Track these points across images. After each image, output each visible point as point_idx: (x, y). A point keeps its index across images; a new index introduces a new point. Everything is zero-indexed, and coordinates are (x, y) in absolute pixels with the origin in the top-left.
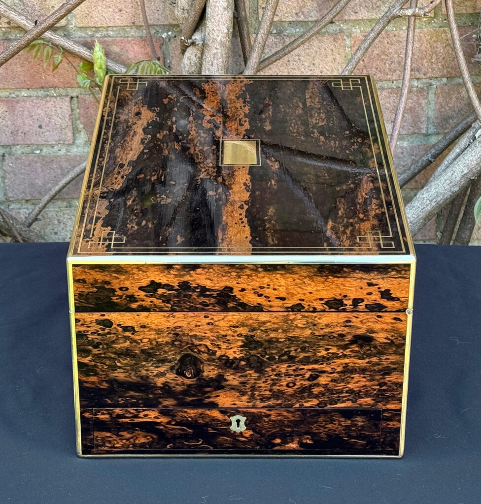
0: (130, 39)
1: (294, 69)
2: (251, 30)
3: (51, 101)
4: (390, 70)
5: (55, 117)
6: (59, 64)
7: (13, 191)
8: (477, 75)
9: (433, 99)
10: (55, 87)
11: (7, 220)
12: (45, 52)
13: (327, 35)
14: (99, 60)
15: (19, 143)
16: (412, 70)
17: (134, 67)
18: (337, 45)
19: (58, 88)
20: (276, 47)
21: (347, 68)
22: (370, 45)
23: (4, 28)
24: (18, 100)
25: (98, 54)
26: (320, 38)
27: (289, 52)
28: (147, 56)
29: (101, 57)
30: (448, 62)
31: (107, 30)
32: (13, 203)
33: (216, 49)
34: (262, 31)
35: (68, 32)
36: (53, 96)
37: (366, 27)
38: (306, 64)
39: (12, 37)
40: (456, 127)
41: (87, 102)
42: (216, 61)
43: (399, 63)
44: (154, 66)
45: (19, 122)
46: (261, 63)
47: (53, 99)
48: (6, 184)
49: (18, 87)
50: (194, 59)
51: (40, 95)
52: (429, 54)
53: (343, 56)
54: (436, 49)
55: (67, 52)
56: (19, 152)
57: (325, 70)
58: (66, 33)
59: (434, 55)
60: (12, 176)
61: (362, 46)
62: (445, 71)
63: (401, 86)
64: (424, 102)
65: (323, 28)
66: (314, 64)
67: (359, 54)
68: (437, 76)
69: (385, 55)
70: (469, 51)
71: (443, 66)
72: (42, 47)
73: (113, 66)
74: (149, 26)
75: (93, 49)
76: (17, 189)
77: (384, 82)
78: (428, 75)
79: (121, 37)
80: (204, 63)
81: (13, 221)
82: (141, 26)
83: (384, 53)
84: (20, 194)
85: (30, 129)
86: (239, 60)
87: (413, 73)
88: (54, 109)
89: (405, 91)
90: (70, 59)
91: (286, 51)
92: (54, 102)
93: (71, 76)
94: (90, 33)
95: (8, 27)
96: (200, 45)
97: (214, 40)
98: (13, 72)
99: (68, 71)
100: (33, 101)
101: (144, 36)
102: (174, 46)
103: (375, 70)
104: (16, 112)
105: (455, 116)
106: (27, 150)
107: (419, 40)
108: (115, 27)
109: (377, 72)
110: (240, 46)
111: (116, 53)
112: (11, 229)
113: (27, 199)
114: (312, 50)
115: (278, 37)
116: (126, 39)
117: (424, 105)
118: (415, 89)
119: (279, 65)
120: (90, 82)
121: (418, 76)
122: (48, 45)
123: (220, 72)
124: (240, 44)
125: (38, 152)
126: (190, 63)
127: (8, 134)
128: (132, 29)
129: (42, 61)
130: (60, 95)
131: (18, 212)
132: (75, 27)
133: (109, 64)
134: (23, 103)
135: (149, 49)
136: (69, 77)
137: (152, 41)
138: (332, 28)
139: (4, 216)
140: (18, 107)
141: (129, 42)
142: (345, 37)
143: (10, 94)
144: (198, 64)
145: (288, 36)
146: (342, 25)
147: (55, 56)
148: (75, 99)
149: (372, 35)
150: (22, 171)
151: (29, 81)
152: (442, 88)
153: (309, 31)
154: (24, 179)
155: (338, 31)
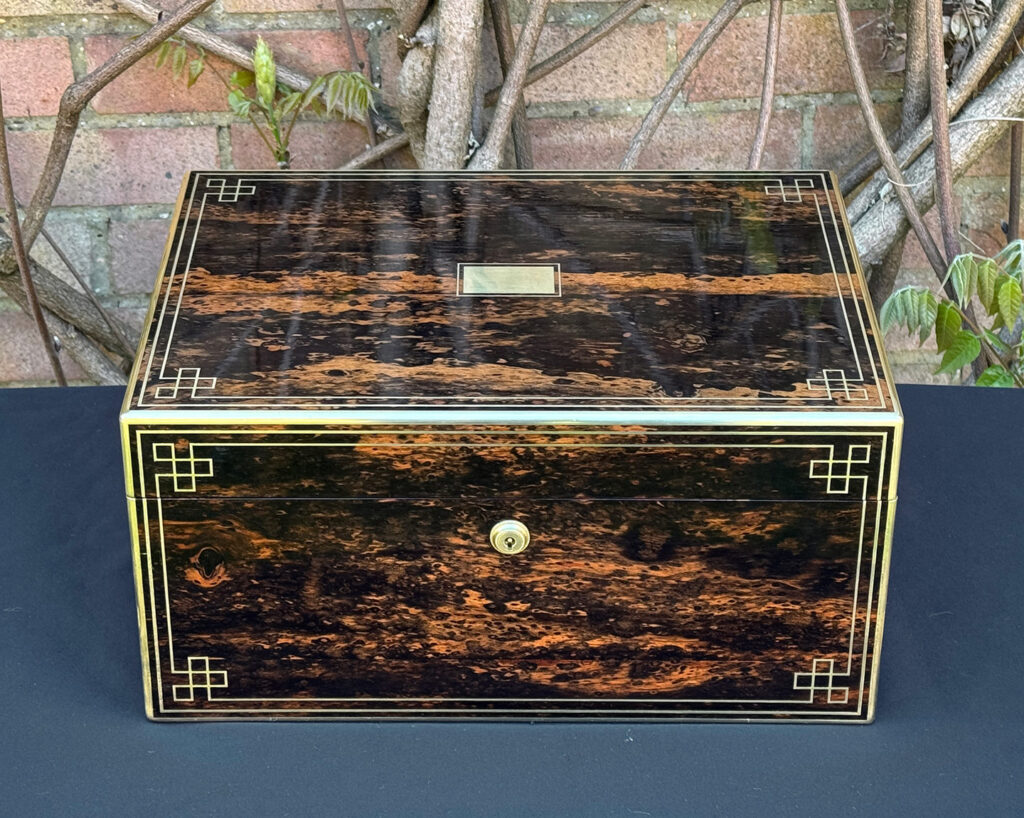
0: (314, 32)
1: (584, 80)
2: (514, 17)
3: (185, 133)
4: (740, 81)
5: (192, 160)
6: (198, 76)
7: (125, 278)
8: (883, 89)
9: (811, 127)
10: (191, 111)
11: (117, 331)
12: (176, 57)
13: (637, 25)
14: (265, 69)
15: (134, 201)
16: (776, 81)
17: (321, 82)
18: (654, 41)
19: (198, 112)
20: (554, 44)
21: (670, 85)
22: (708, 46)
23: (107, 15)
24: (132, 133)
25: (262, 59)
26: (626, 29)
27: (576, 55)
28: (342, 59)
29: (267, 63)
30: (836, 68)
31: (277, 18)
32: (126, 298)
33: (456, 54)
34: (531, 24)
35: (212, 20)
36: (189, 126)
37: (702, 11)
38: (602, 71)
39: (121, 29)
40: (847, 174)
41: (244, 135)
42: (456, 75)
43: (755, 70)
44: (353, 81)
45: (134, 168)
46: (530, 71)
47: (190, 131)
48: (114, 268)
49: (131, 110)
50: (421, 69)
51: (168, 124)
52: (804, 55)
53: (664, 59)
54: (815, 47)
55: (210, 54)
56: (135, 216)
57: (634, 81)
58: (209, 23)
59: (813, 57)
60: (124, 254)
61: (696, 49)
62: (830, 83)
63: (758, 107)
64: (795, 133)
65: (630, 15)
66: (616, 72)
67: (690, 61)
68: (817, 90)
69: (732, 56)
70: (869, 50)
71: (826, 73)
72: (171, 48)
73: (288, 78)
74: (344, 12)
75: (254, 50)
76: (132, 276)
77: (731, 100)
78: (803, 89)
79: (300, 28)
80: (437, 76)
81: (125, 331)
82: (332, 11)
83: (730, 54)
84: (137, 284)
85: (152, 178)
86: (494, 66)
87: (778, 86)
88: (190, 147)
89: (766, 120)
90: (217, 65)
91: (571, 53)
92: (191, 135)
93: (218, 93)
94: (249, 23)
95: (113, 14)
96: (429, 49)
97: (453, 40)
98: (123, 87)
99: (213, 85)
100: (155, 134)
101: (338, 27)
102: (387, 43)
103: (715, 80)
104: (129, 152)
105: (846, 154)
106: (148, 212)
107: (788, 33)
108: (290, 12)
109: (720, 84)
110: (495, 44)
111: (291, 55)
112: (123, 345)
113: (148, 291)
114: (612, 49)
115: (557, 28)
116: (307, 33)
117: (795, 137)
118: (781, 112)
119: (559, 73)
120: (250, 105)
121: (787, 91)
122: (180, 45)
123: (463, 91)
124: (494, 40)
125: (165, 216)
126: (414, 76)
127: (116, 187)
128: (317, 15)
129: (170, 68)
130: (201, 124)
131: (135, 313)
132: (224, 12)
133: (281, 74)
134: (139, 137)
135: (346, 49)
136: (215, 94)
137: (350, 37)
138: (645, 14)
139: (112, 324)
140: (132, 143)
141: (313, 38)
142: (667, 28)
143: (119, 122)
144: (427, 78)
145: (573, 27)
146: (662, 9)
147: (192, 63)
148: (226, 130)
149: (711, 31)
150: (140, 247)
151: (150, 100)
152: (824, 110)
153: (607, 20)
154: (143, 259)
155: (656, 19)
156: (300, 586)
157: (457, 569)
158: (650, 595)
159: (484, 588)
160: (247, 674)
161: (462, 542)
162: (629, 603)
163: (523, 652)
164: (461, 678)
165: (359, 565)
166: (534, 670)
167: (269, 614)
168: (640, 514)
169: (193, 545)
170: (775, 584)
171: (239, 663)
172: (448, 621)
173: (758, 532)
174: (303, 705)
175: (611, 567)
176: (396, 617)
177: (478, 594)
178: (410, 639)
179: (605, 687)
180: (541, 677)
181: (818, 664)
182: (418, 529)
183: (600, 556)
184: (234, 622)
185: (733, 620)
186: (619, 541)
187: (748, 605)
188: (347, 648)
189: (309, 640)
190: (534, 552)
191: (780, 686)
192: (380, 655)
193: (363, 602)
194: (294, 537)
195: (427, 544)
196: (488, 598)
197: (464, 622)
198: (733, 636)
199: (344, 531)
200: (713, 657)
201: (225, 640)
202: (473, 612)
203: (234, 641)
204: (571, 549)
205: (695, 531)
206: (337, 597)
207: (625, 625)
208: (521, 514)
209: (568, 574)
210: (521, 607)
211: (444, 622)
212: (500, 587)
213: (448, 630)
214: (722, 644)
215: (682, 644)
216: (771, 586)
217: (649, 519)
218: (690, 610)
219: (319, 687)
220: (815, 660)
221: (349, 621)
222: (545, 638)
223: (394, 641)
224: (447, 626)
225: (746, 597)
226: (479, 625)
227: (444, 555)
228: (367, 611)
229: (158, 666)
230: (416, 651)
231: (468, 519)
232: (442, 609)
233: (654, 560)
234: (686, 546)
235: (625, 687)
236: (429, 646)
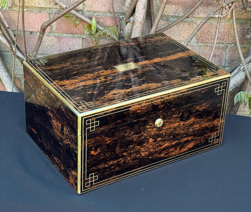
14: (94, 25)
55: (81, 20)
73: (100, 27)
99: (82, 28)
136: (82, 30)
156: (115, 148)
157: (148, 134)
158: (184, 128)
159: (153, 137)
160: (102, 175)
161: (149, 127)
162: (180, 132)
163: (159, 150)
164: (147, 161)
165: (128, 139)
166: (161, 154)
167: (108, 158)
168: (184, 110)
169: (93, 145)
170: (207, 119)
171: (100, 172)
172: (145, 147)
173: (205, 108)
174: (114, 179)
175: (177, 124)
176: (135, 150)
177: (152, 139)
178: (137, 154)
179: (174, 153)
180: (162, 155)
181: (214, 135)
182: (141, 126)
183: (176, 122)
184: (100, 162)
185: (199, 130)
186: (179, 118)
187: (202, 125)
188: (124, 161)
189: (116, 162)
190: (164, 125)
191: (207, 142)
192: (131, 160)
193: (128, 148)
194: (115, 136)
195: (142, 130)
196: (154, 139)
197: (148, 146)
198: (199, 133)
199: (125, 131)
200: (195, 140)
201: (98, 167)
202: (150, 143)
203: (100, 167)
204: (170, 122)
205: (194, 111)
206: (123, 148)
207: (179, 137)
208: (161, 116)
209: (169, 128)
210: (160, 139)
211: (144, 148)
212: (156, 136)
213: (145, 150)
214: (196, 136)
215: (189, 138)
216: (206, 120)
217: (185, 110)
218: (192, 130)
219: (118, 173)
220: (213, 134)
221: (125, 154)
222: (164, 145)
223: (134, 156)
225: (202, 124)
226: (151, 146)
227: (146, 131)
228: (129, 150)
229: (83, 179)
230: (138, 157)
231: (151, 121)
232: (144, 145)
233: (186, 120)
234: (192, 115)
235: (178, 152)
236: (141, 155)
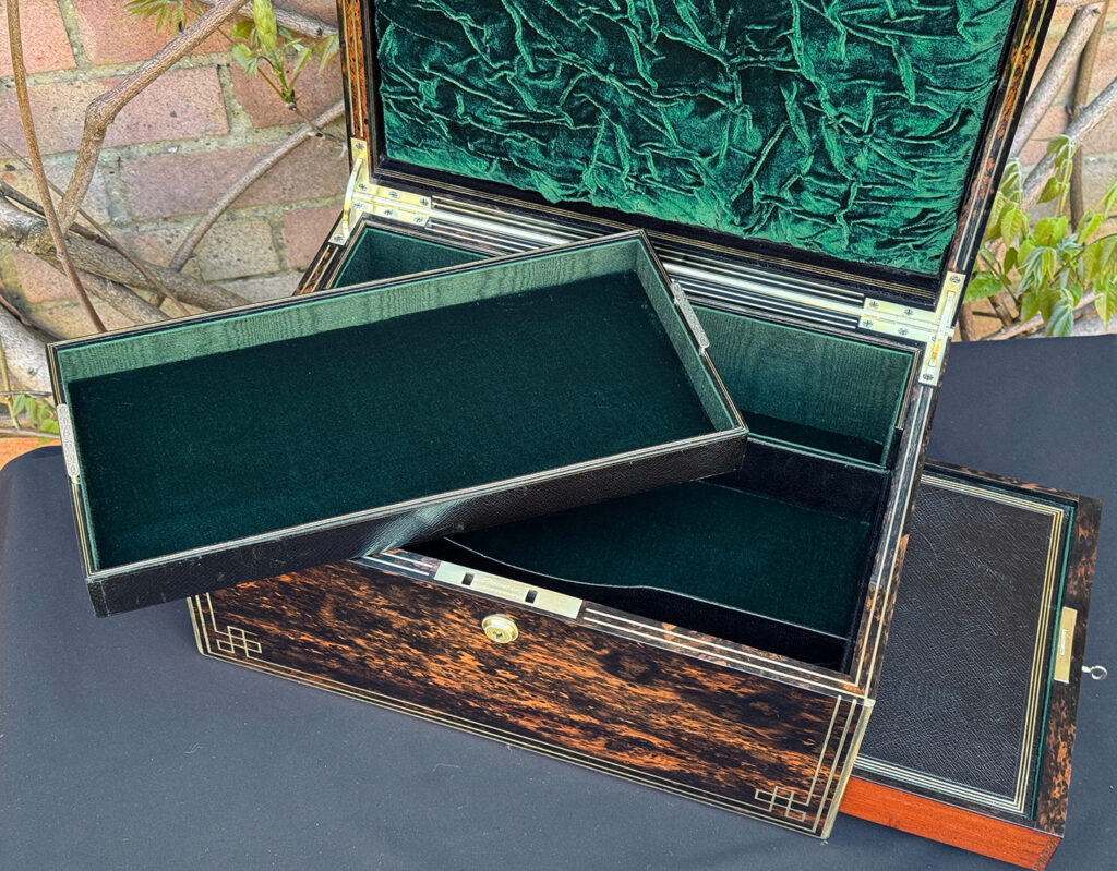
113: (165, 216)
156: (318, 608)
157: (452, 636)
158: (627, 702)
159: (478, 655)
160: (277, 650)
161: (458, 620)
162: (607, 701)
163: (511, 705)
164: (457, 704)
165: (367, 608)
166: (521, 718)
167: (292, 618)
168: (621, 646)
170: (743, 728)
171: (268, 641)
172: (446, 666)
173: (732, 690)
174: (325, 682)
175: (591, 674)
176: (401, 651)
177: (472, 657)
178: (413, 668)
179: (584, 747)
180: (530, 724)
181: (780, 790)
182: (418, 600)
183: (582, 664)
184: (262, 615)
185: (704, 740)
186: (600, 659)
187: (717, 734)
188: (360, 658)
189: (327, 644)
190: (521, 644)
191: (742, 793)
192: (388, 670)
193: (371, 633)
194: (309, 575)
195: (426, 612)
196: (481, 662)
197: (460, 671)
198: (703, 750)
199: (353, 583)
200: (683, 758)
201: (257, 624)
202: (468, 667)
203: (265, 626)
204: (556, 652)
205: (673, 673)
206: (350, 624)
207: (603, 714)
208: (511, 615)
209: (553, 667)
210: (510, 676)
211: (442, 666)
212: (491, 658)
213: (445, 672)
214: (693, 752)
215: (655, 741)
216: (739, 728)
217: (629, 652)
218: (663, 722)
219: (337, 675)
220: (777, 787)
221: (359, 641)
222: (530, 702)
223: (400, 665)
224: (444, 669)
225: (716, 729)
226: (472, 676)
227: (441, 623)
229: (203, 624)
230: (418, 677)
231: (463, 606)
232: (440, 657)
233: (632, 681)
234: (661, 679)
235: (600, 751)
236: (429, 677)
